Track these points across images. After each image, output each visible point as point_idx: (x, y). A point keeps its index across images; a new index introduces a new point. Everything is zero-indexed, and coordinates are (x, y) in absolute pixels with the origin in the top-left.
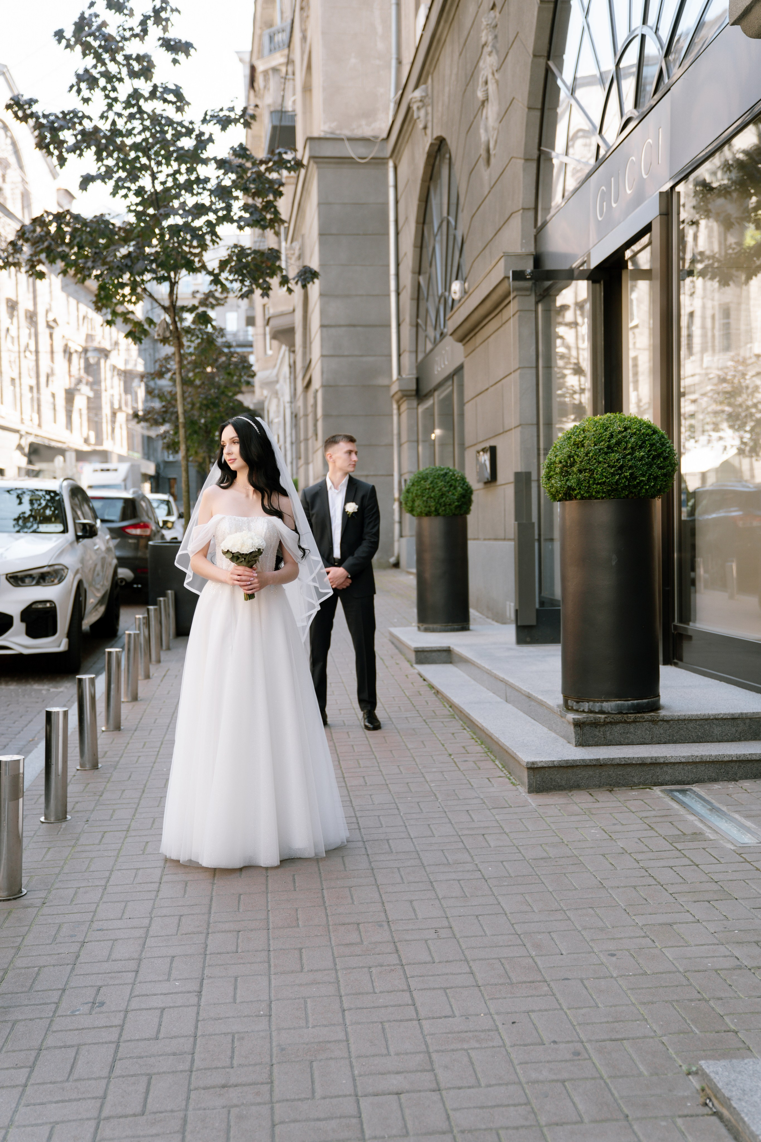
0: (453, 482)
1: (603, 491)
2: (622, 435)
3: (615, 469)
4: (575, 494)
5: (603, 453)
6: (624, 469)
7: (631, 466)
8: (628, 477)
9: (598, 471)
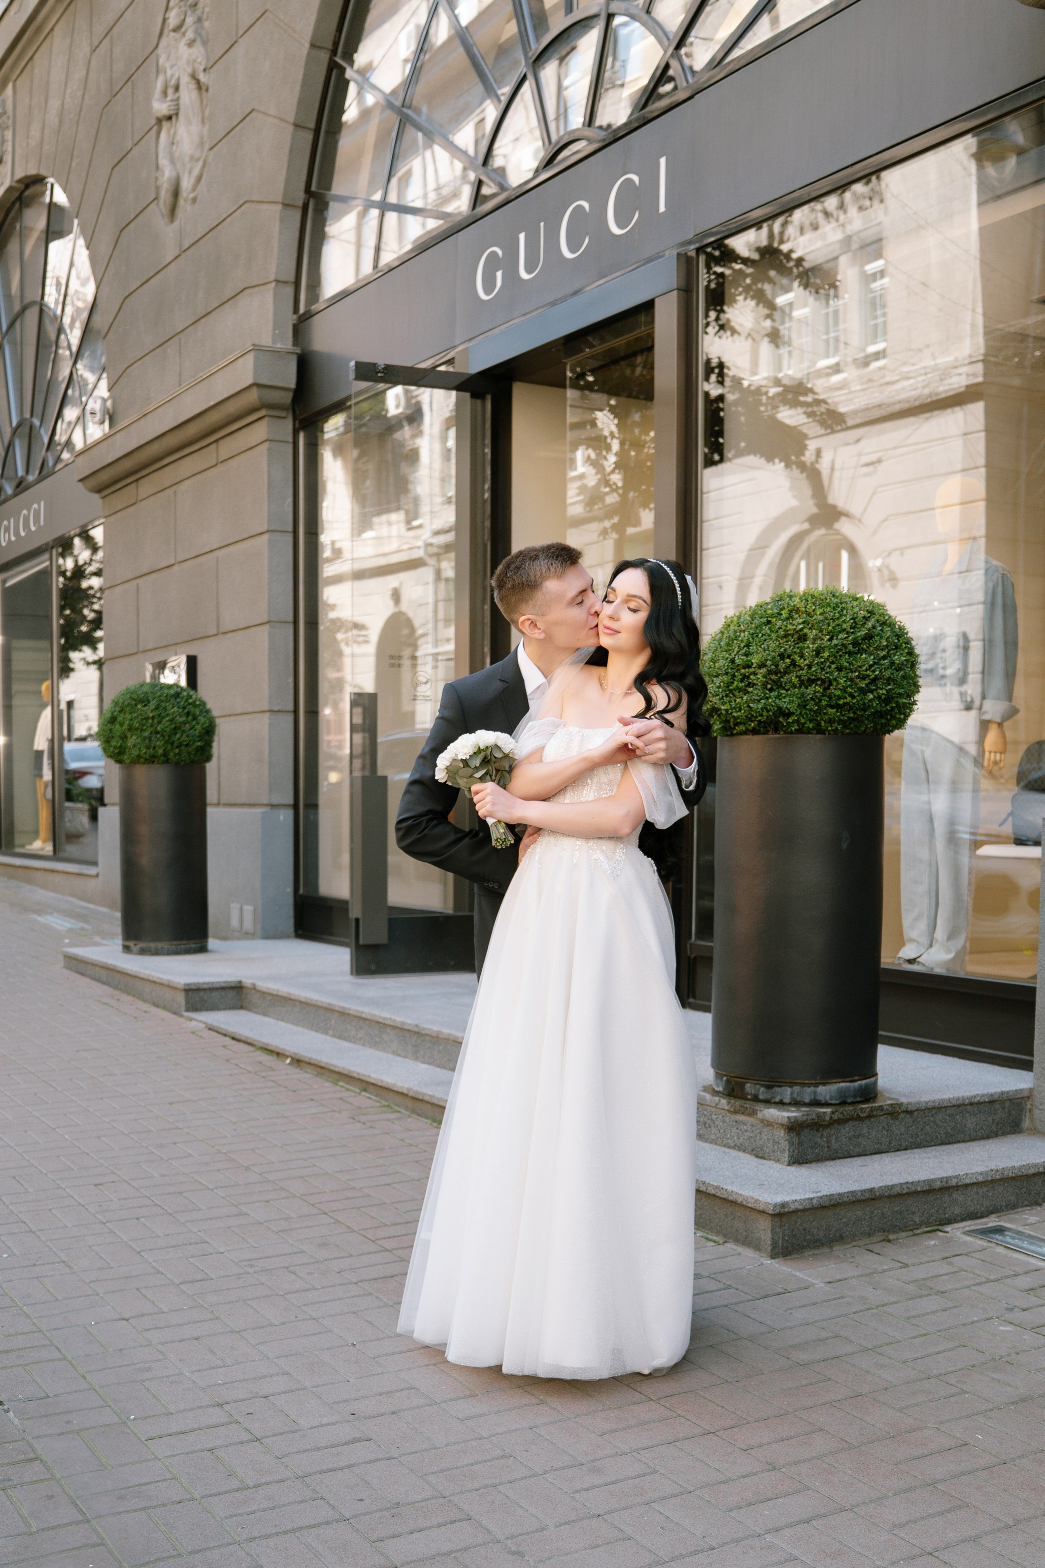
0: (190, 708)
1: (840, 720)
2: (870, 624)
3: (867, 681)
4: (788, 723)
5: (846, 653)
6: (879, 683)
7: (889, 679)
8: (883, 697)
9: (838, 684)
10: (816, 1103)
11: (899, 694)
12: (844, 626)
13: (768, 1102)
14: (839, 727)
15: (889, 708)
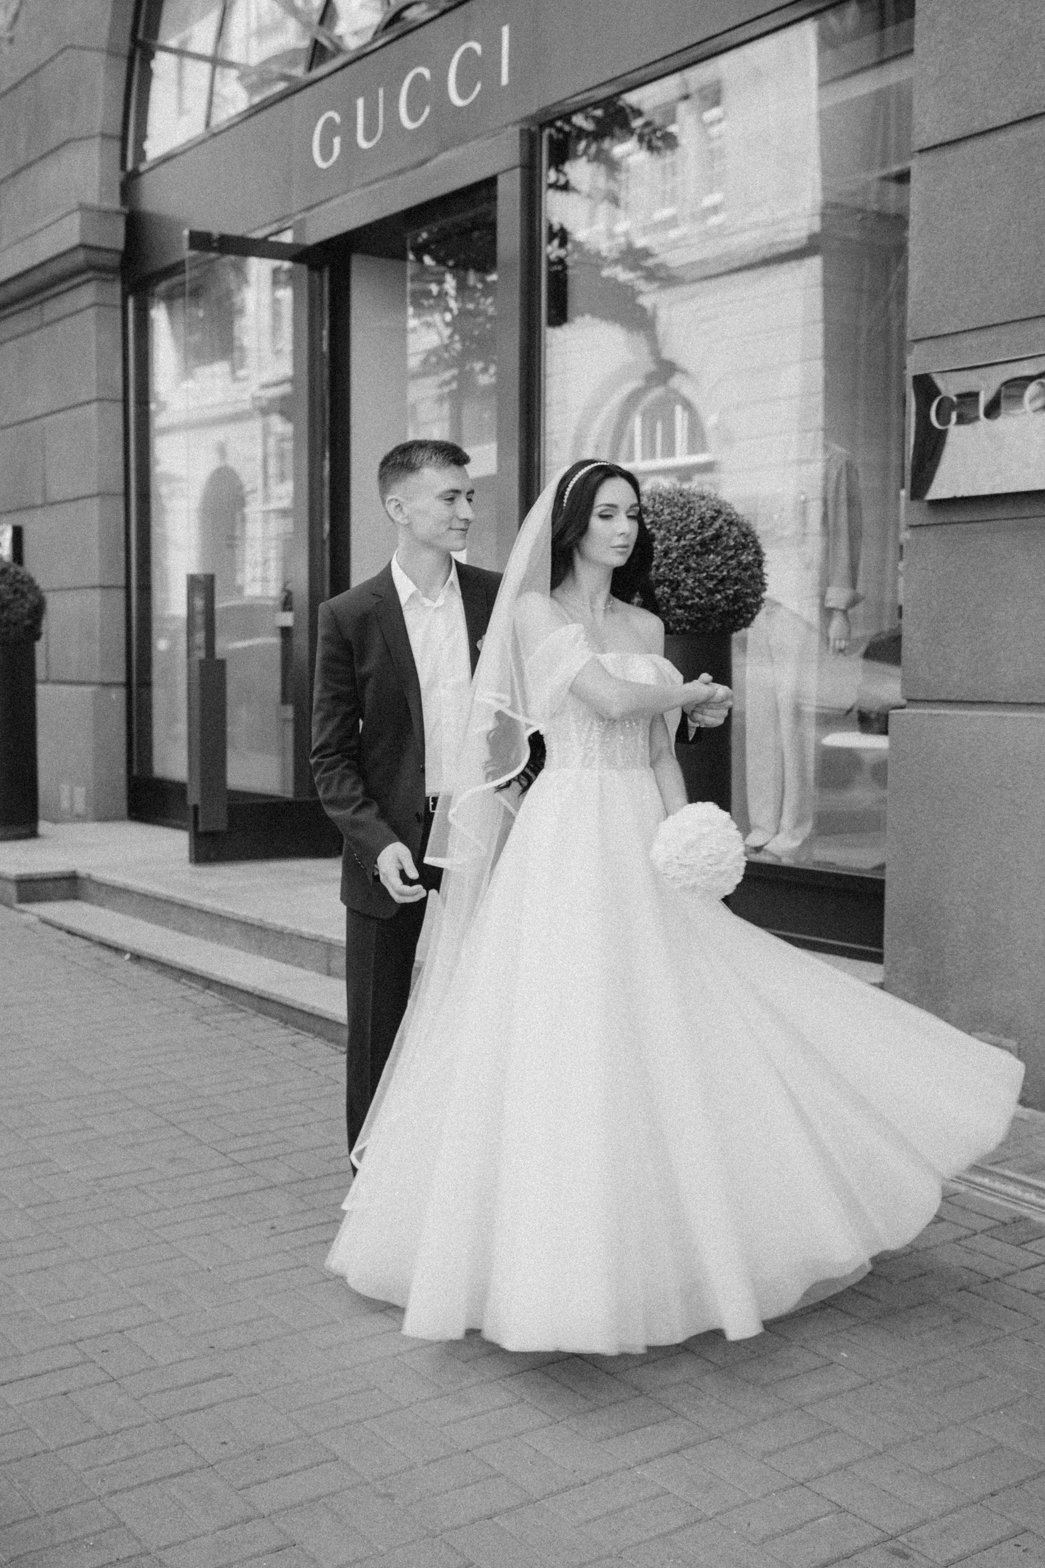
0: (17, 585)
1: (688, 620)
2: (717, 525)
3: (715, 582)
5: (693, 554)
7: (736, 579)
8: (731, 597)
9: (686, 585)
11: (747, 593)
12: (692, 527)
14: (688, 628)
15: (736, 607)
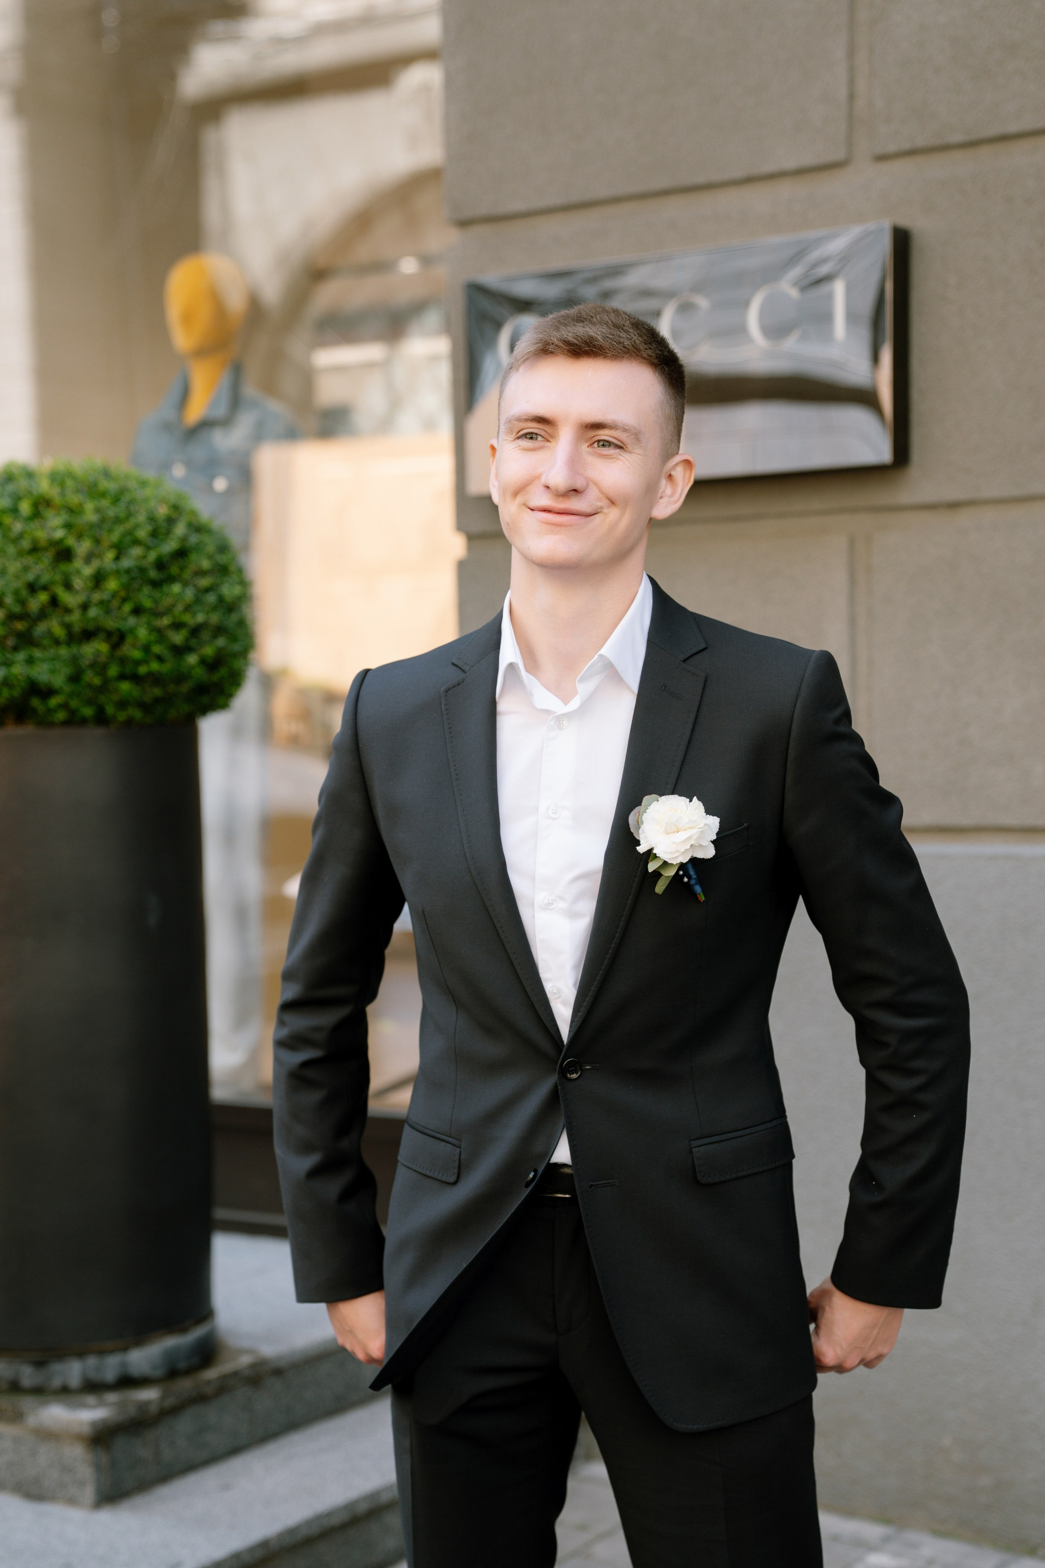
1: (137, 701)
2: (177, 533)
3: (183, 634)
4: (49, 711)
5: (145, 582)
6: (205, 635)
7: (216, 627)
8: (209, 658)
9: (135, 638)
10: (127, 1382)
12: (138, 534)
13: (40, 1392)
14: (135, 715)
15: (214, 676)
